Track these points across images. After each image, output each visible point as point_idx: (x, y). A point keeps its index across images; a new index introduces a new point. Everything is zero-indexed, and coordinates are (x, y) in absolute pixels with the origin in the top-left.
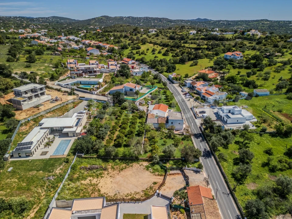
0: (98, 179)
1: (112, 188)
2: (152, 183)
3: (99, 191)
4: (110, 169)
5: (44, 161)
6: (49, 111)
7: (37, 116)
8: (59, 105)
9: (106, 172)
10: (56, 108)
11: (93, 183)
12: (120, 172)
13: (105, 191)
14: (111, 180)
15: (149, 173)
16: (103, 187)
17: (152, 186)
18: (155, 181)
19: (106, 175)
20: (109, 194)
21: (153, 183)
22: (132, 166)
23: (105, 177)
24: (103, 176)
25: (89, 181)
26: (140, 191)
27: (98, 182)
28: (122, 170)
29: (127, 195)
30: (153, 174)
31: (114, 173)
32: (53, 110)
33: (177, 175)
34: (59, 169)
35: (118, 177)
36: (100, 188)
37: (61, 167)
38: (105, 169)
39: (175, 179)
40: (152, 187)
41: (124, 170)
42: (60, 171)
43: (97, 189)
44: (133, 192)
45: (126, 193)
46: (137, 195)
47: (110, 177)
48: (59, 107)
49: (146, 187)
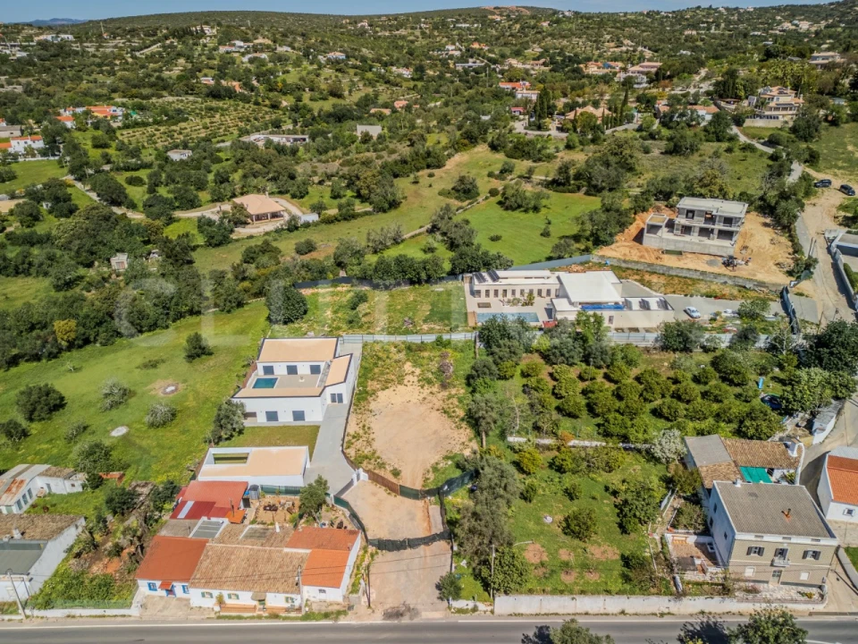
0: (416, 383)
1: (390, 405)
2: (396, 466)
3: (384, 388)
4: (447, 393)
6: (661, 272)
7: (630, 266)
8: (698, 273)
9: (435, 389)
10: (684, 275)
11: (407, 377)
12: (438, 410)
15: (433, 461)
16: (394, 393)
17: (387, 467)
18: (402, 474)
19: (429, 391)
20: (373, 402)
21: (395, 469)
22: (459, 427)
23: (422, 390)
24: (425, 388)
25: (410, 372)
26: (374, 447)
27: (409, 384)
28: (445, 412)
29: (366, 428)
30: (429, 468)
31: (435, 401)
32: (674, 274)
33: (426, 524)
36: (392, 389)
37: (438, 327)
38: (444, 386)
39: (412, 519)
40: (384, 468)
41: (446, 415)
43: (390, 384)
44: (372, 436)
45: (372, 425)
46: (365, 443)
47: (424, 398)
48: (694, 277)
49: (384, 457)
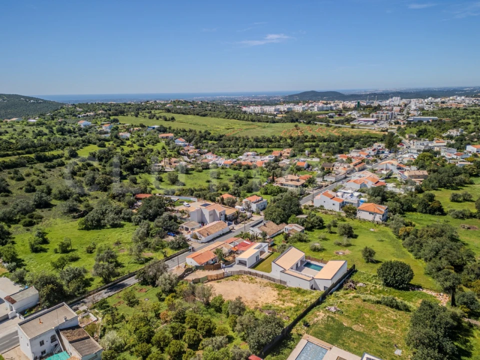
3: (279, 294)
5: (343, 345)
11: (282, 302)
13: (273, 292)
14: (259, 299)
20: (271, 289)
25: (285, 304)
27: (275, 302)
31: (250, 304)
34: (320, 318)
35: (249, 299)
37: (316, 319)
42: (318, 314)
43: (280, 296)
47: (257, 302)
